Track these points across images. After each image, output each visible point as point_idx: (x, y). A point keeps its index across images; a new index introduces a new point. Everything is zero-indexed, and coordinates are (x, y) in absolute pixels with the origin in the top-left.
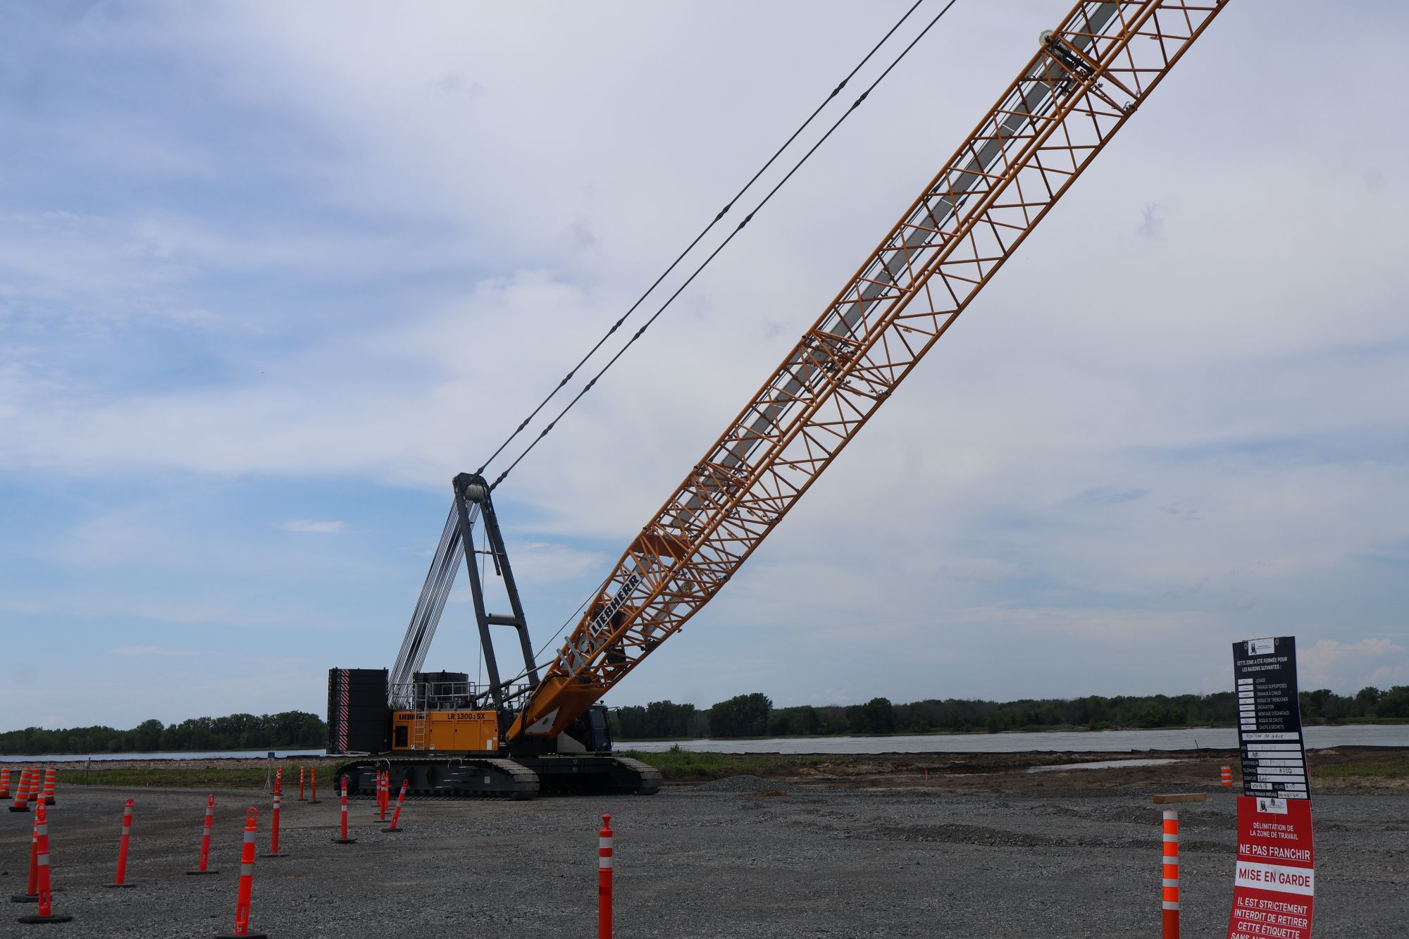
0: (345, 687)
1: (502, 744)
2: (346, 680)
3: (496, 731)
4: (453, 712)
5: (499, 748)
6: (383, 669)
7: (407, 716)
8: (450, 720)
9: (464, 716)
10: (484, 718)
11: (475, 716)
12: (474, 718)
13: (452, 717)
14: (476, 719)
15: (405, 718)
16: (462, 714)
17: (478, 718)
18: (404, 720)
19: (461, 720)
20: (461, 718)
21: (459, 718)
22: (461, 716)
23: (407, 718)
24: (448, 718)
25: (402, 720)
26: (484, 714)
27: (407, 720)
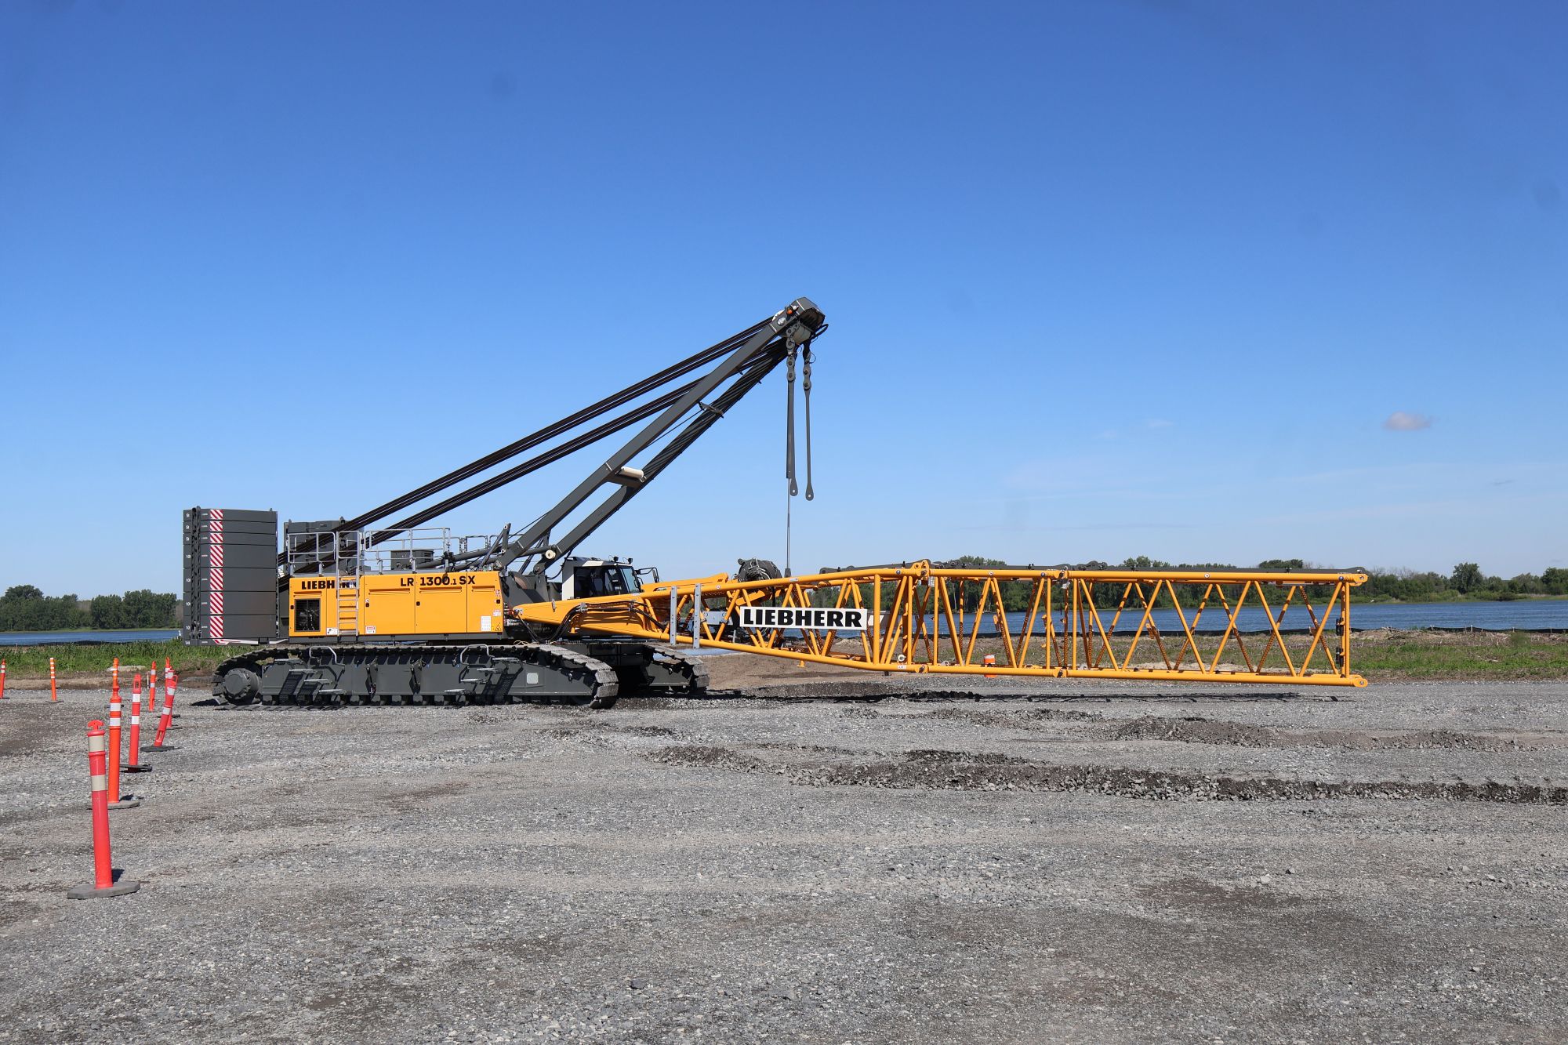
0: (216, 538)
1: (509, 622)
2: (216, 526)
3: (498, 602)
4: (411, 575)
5: (506, 628)
6: (268, 510)
7: (317, 583)
8: (407, 587)
9: (433, 580)
10: (474, 583)
11: (454, 580)
12: (455, 584)
13: (409, 582)
14: (458, 585)
15: (314, 588)
16: (428, 578)
17: (461, 583)
18: (311, 590)
19: (427, 586)
20: (428, 584)
21: (423, 584)
22: (426, 581)
23: (317, 586)
24: (402, 585)
25: (307, 590)
26: (474, 577)
27: (318, 590)
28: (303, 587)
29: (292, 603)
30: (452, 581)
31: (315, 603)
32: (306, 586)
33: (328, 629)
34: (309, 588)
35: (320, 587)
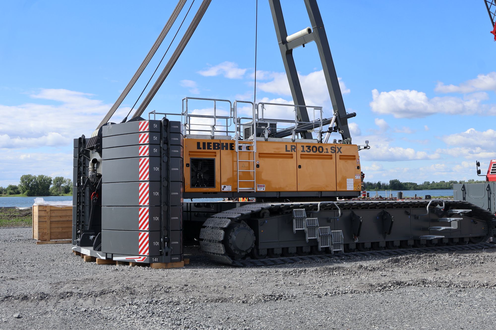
4: (294, 143)
7: (212, 145)
8: (290, 153)
9: (311, 148)
10: (341, 153)
11: (327, 149)
12: (327, 152)
13: (292, 149)
14: (330, 153)
15: (209, 148)
16: (307, 146)
17: (331, 152)
18: (206, 150)
19: (306, 153)
20: (307, 151)
21: (303, 151)
22: (306, 149)
23: (212, 147)
24: (287, 151)
25: (202, 150)
26: (341, 148)
27: (212, 150)
28: (199, 147)
29: (187, 160)
30: (325, 150)
31: (211, 163)
32: (201, 146)
33: (222, 186)
34: (204, 148)
35: (214, 148)
